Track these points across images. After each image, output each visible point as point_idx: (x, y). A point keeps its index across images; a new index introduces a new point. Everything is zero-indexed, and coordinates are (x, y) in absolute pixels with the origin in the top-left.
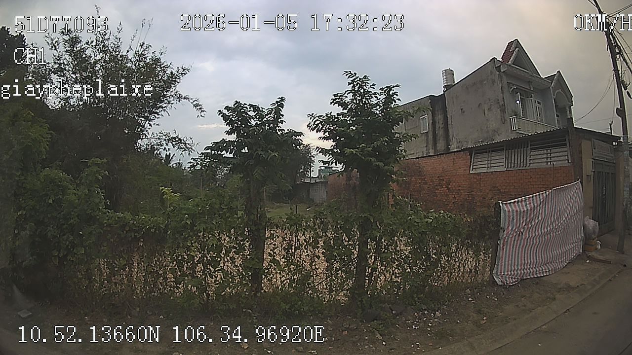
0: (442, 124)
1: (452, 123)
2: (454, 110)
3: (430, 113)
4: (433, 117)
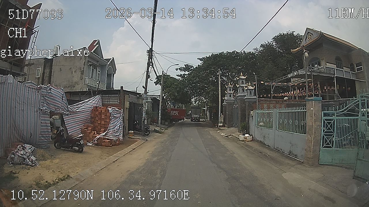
0: (48, 74)
1: (54, 75)
2: (56, 68)
3: (43, 67)
4: (44, 70)
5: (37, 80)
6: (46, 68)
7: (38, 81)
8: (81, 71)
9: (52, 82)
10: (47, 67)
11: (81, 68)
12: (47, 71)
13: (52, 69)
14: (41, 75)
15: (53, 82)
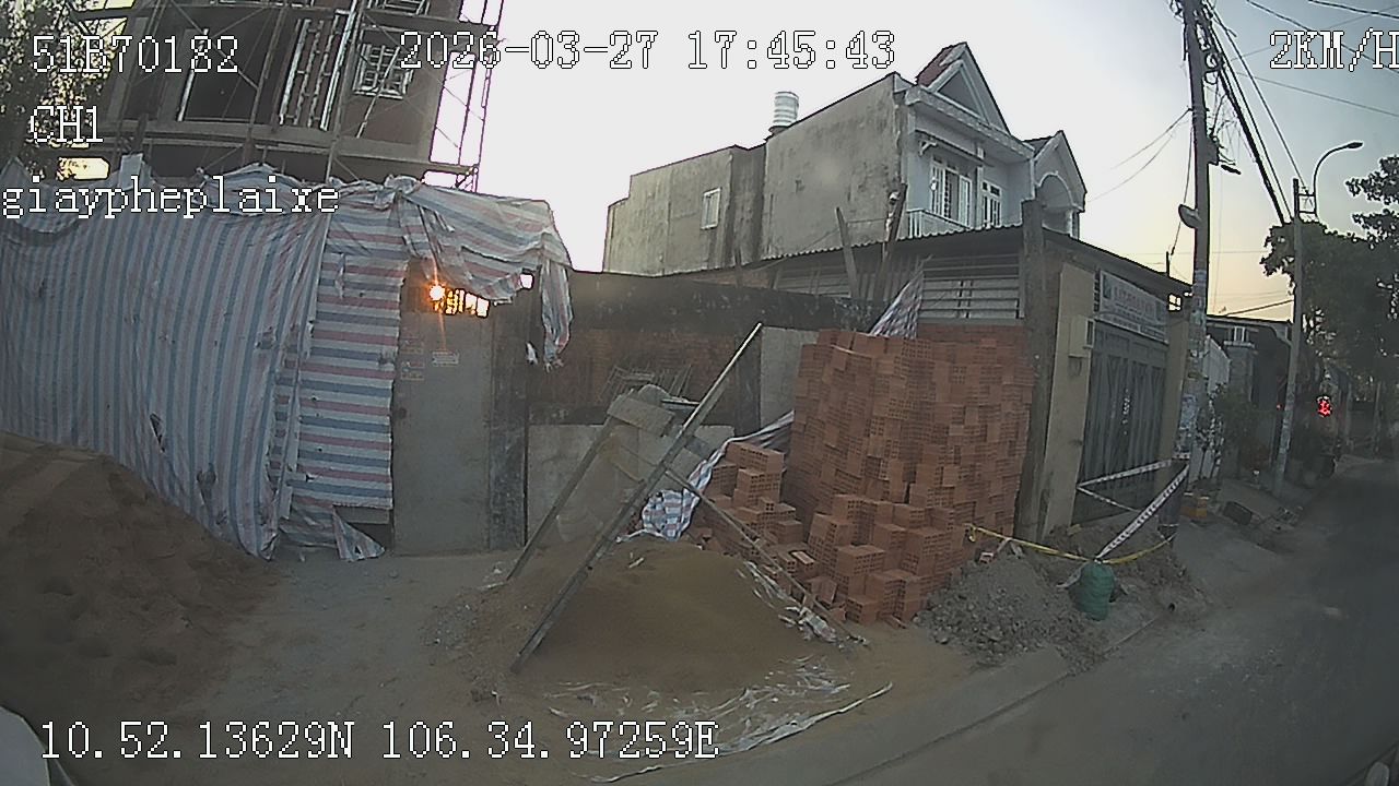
0: (750, 211)
1: (773, 212)
2: (780, 182)
3: (728, 185)
4: (732, 194)
5: (706, 239)
6: (741, 185)
7: (710, 241)
8: (888, 184)
9: (765, 242)
10: (744, 181)
11: (886, 168)
12: (746, 196)
13: (765, 188)
14: (724, 213)
15: (770, 241)
